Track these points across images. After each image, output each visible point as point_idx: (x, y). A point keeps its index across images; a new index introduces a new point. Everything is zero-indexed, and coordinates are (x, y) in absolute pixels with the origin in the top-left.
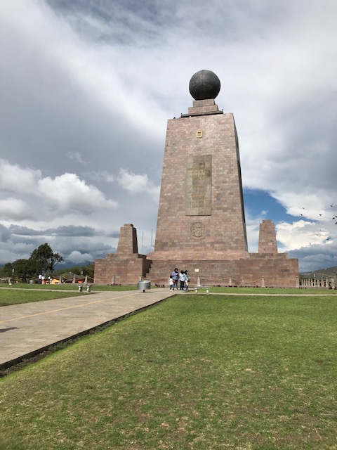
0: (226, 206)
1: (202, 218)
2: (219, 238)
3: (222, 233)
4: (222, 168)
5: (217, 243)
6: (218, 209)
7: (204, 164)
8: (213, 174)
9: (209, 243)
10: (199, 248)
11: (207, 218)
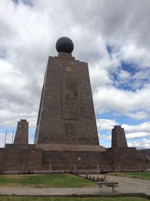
0: (87, 115)
1: (72, 122)
2: (84, 136)
3: (85, 132)
4: (83, 92)
5: (83, 139)
6: (82, 116)
7: (73, 87)
8: (78, 94)
9: (77, 139)
10: (71, 142)
11: (75, 122)
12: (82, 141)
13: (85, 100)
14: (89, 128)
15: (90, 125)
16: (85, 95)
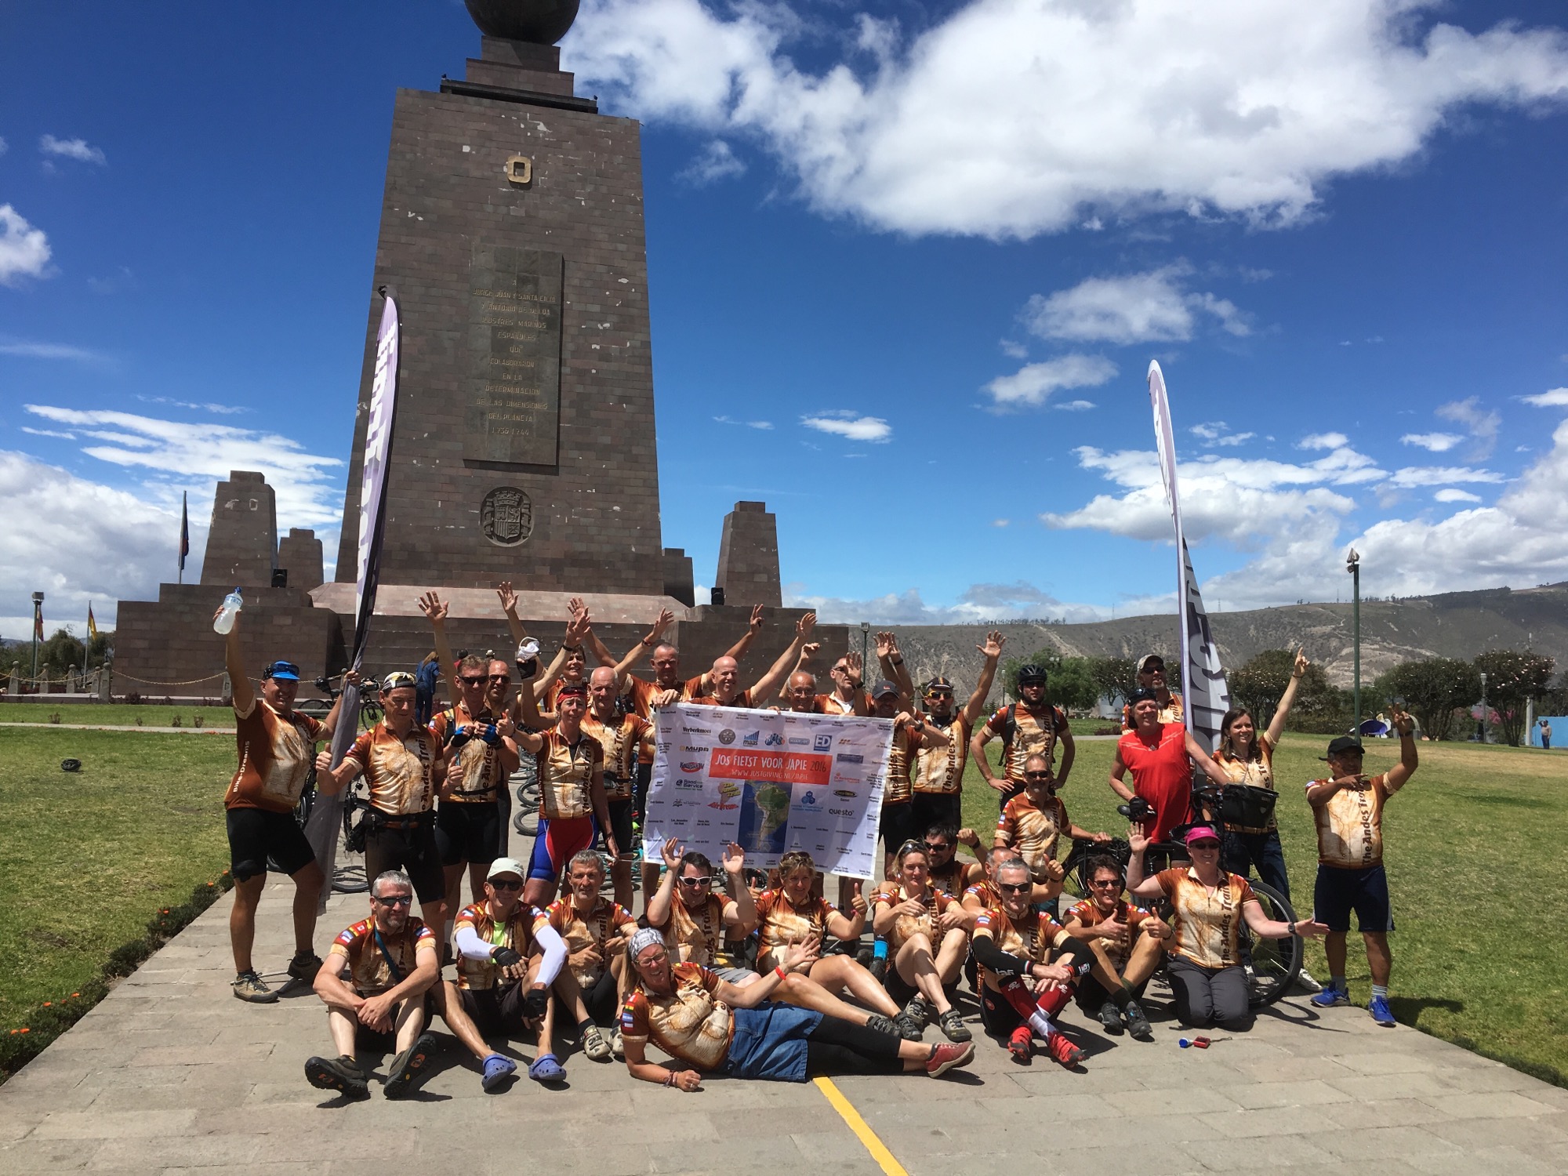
0: (606, 440)
1: (523, 478)
2: (580, 547)
3: (593, 531)
4: (596, 308)
5: (574, 562)
6: (580, 447)
7: (536, 282)
8: (566, 322)
9: (544, 562)
12: (568, 571)
13: (604, 356)
14: (616, 508)
15: (621, 492)
16: (607, 325)
